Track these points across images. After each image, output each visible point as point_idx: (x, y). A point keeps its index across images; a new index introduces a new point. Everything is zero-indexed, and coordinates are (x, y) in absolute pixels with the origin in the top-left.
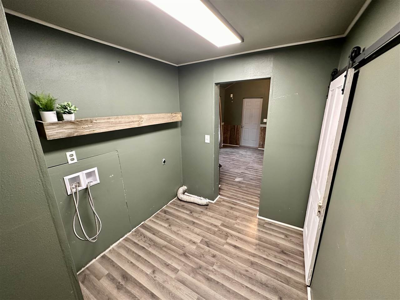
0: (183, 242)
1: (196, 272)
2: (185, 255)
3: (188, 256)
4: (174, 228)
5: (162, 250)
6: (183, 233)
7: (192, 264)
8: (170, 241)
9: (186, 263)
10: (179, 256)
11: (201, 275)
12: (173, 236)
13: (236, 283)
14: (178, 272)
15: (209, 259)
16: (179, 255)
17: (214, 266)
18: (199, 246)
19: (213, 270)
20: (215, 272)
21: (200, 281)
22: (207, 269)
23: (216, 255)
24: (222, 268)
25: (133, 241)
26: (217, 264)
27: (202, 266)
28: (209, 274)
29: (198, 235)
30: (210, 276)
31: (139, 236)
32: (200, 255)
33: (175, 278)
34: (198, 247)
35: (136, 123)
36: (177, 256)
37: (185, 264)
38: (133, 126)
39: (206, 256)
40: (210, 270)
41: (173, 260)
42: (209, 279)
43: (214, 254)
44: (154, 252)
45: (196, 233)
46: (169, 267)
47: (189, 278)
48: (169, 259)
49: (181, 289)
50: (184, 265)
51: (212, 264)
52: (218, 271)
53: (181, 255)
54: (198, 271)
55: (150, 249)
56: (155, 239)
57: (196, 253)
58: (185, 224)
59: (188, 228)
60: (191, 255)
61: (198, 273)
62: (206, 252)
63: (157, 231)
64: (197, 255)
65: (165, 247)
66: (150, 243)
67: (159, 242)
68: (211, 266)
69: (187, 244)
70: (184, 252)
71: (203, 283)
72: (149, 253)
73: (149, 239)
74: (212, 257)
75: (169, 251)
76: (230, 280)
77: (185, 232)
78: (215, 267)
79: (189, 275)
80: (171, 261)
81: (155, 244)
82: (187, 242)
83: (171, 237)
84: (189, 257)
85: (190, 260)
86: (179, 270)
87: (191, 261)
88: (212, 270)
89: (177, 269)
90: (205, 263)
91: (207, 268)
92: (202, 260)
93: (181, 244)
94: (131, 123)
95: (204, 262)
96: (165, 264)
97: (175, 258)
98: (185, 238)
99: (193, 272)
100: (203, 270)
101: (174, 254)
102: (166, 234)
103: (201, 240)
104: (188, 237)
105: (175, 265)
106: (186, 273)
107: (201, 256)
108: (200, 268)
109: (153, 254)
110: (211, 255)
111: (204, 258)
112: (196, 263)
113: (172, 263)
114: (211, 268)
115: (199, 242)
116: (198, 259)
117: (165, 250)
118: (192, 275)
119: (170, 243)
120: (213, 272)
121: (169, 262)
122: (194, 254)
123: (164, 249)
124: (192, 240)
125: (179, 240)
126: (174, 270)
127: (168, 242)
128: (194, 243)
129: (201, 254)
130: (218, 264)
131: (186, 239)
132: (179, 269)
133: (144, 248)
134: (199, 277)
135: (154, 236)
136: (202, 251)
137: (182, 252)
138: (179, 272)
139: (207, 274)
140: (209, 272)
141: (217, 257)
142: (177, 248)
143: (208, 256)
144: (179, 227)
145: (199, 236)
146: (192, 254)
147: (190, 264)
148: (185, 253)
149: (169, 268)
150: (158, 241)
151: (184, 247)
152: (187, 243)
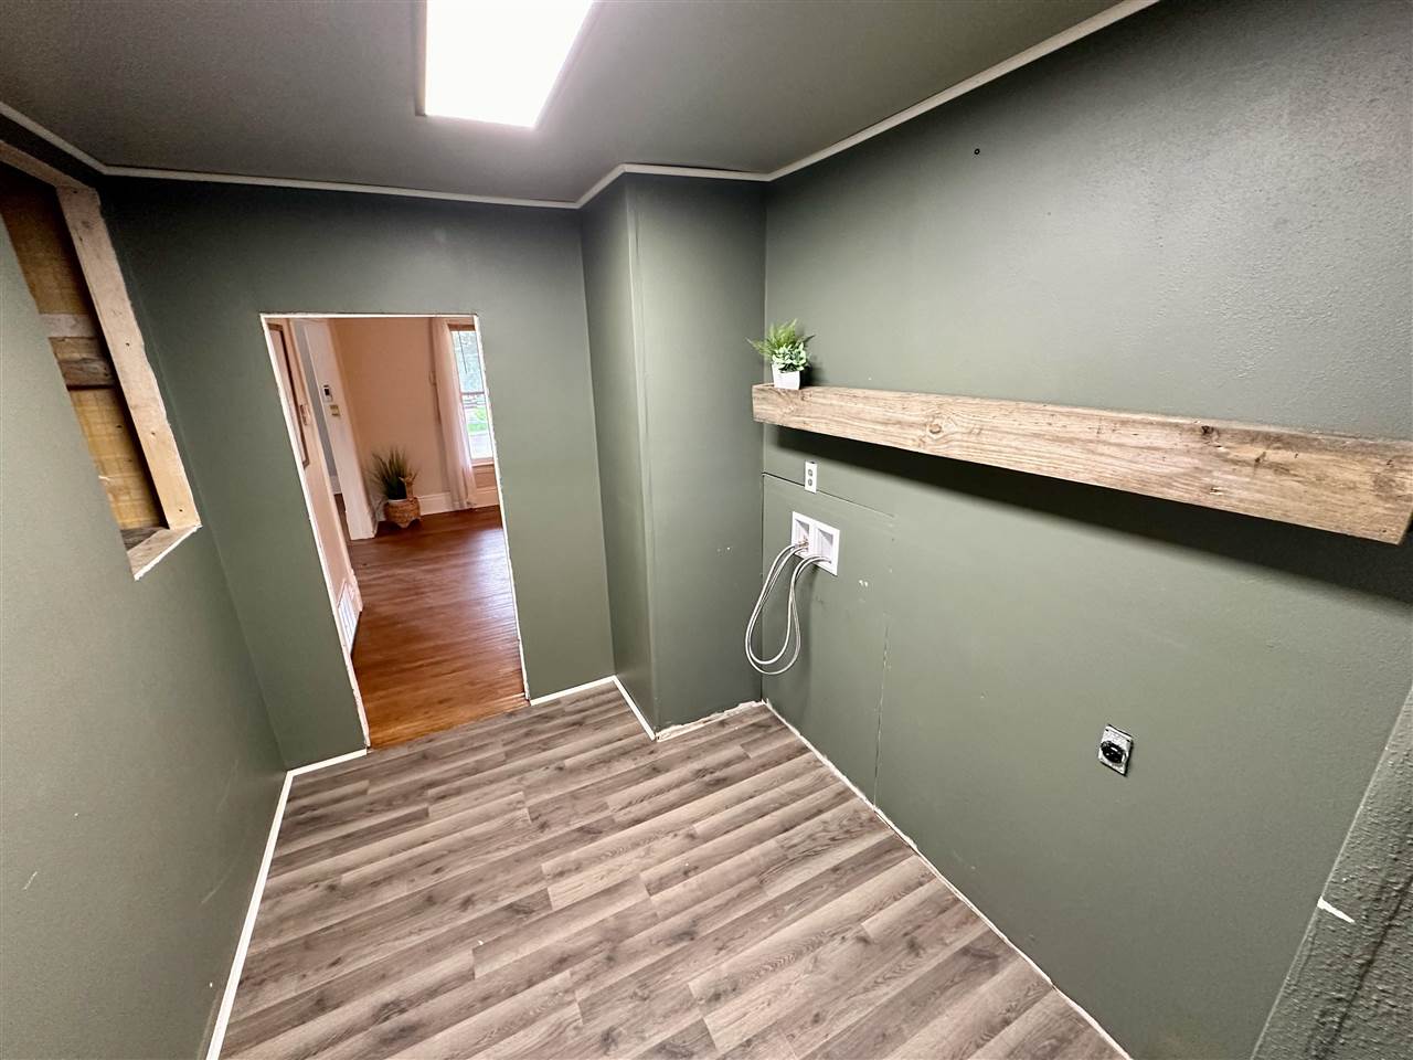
0: (743, 954)
1: (608, 940)
2: (688, 934)
3: (675, 943)
4: (838, 953)
5: (751, 875)
6: (796, 983)
7: (639, 941)
8: (774, 909)
9: (655, 924)
10: (694, 915)
11: (588, 949)
12: (794, 930)
13: (477, 1044)
14: (648, 890)
15: (611, 1014)
16: (698, 915)
17: (578, 1011)
18: (688, 1009)
19: (568, 998)
20: (560, 999)
21: (579, 934)
22: (588, 978)
23: (605, 1053)
24: (550, 1035)
25: (830, 808)
26: (575, 1028)
27: (611, 968)
28: (572, 974)
29: (749, 1042)
30: (567, 973)
31: (845, 826)
32: (651, 988)
33: (637, 876)
34: (687, 1004)
35: (912, 431)
36: (698, 909)
37: (655, 919)
38: (894, 439)
39: (630, 1006)
40: (578, 984)
41: (692, 891)
42: (561, 963)
43: (613, 1047)
44: (755, 851)
45: (762, 1036)
46: (678, 874)
47: (608, 912)
48: (703, 883)
49: (602, 879)
50: (655, 915)
51: (589, 1009)
52: (555, 1009)
53: (695, 922)
54: (608, 946)
55: (771, 844)
56: (808, 865)
57: (668, 977)
58: (852, 1018)
59: (817, 1019)
60: (670, 955)
61: (601, 942)
62: (645, 1020)
63: (848, 882)
64: (661, 973)
65: (759, 887)
66: (801, 848)
67: (789, 874)
68: (588, 999)
69: (724, 966)
70: (698, 938)
71: (568, 940)
72: (760, 838)
73: (819, 849)
74: (612, 1029)
75: (733, 892)
76: (499, 1030)
77: (798, 990)
78: (574, 1010)
79: (617, 916)
80: (694, 886)
81: (785, 861)
82: (733, 971)
83: (794, 920)
84: (670, 945)
85: (659, 942)
86: (651, 895)
87: (654, 942)
88: (573, 992)
89: (657, 893)
90: (611, 987)
91: (591, 984)
92: (629, 983)
93: (737, 942)
94: (891, 428)
95: (616, 984)
96: (696, 868)
97: (698, 901)
98: (758, 974)
99: (617, 930)
100: (597, 963)
101: (710, 904)
102: (816, 907)
103: (714, 1037)
104: (760, 990)
105: (676, 890)
106: (629, 908)
107: (644, 986)
108: (610, 959)
109: (750, 847)
110: (621, 1029)
111: (630, 992)
112: (634, 955)
113: (684, 886)
114: (582, 994)
115: (706, 1021)
116: (643, 970)
117: (745, 885)
118: (612, 924)
119: (765, 906)
120: (566, 991)
121: (693, 881)
122: (670, 968)
123: (754, 880)
124: (732, 996)
125: (764, 944)
126: (661, 884)
127: (775, 900)
128: (717, 997)
129: (651, 992)
130: (570, 1033)
131: (756, 974)
132: (652, 898)
133: (786, 830)
134: (592, 938)
135: (827, 867)
136: (659, 1007)
137: (706, 930)
138: (646, 892)
139: (577, 968)
140: (576, 978)
141: (596, 1051)
142: (729, 920)
143: (624, 1016)
144: (836, 978)
145: (736, 1041)
146: (674, 961)
147: (644, 934)
148: (692, 939)
149: (675, 872)
150: (795, 873)
151: (721, 949)
152: (733, 966)
